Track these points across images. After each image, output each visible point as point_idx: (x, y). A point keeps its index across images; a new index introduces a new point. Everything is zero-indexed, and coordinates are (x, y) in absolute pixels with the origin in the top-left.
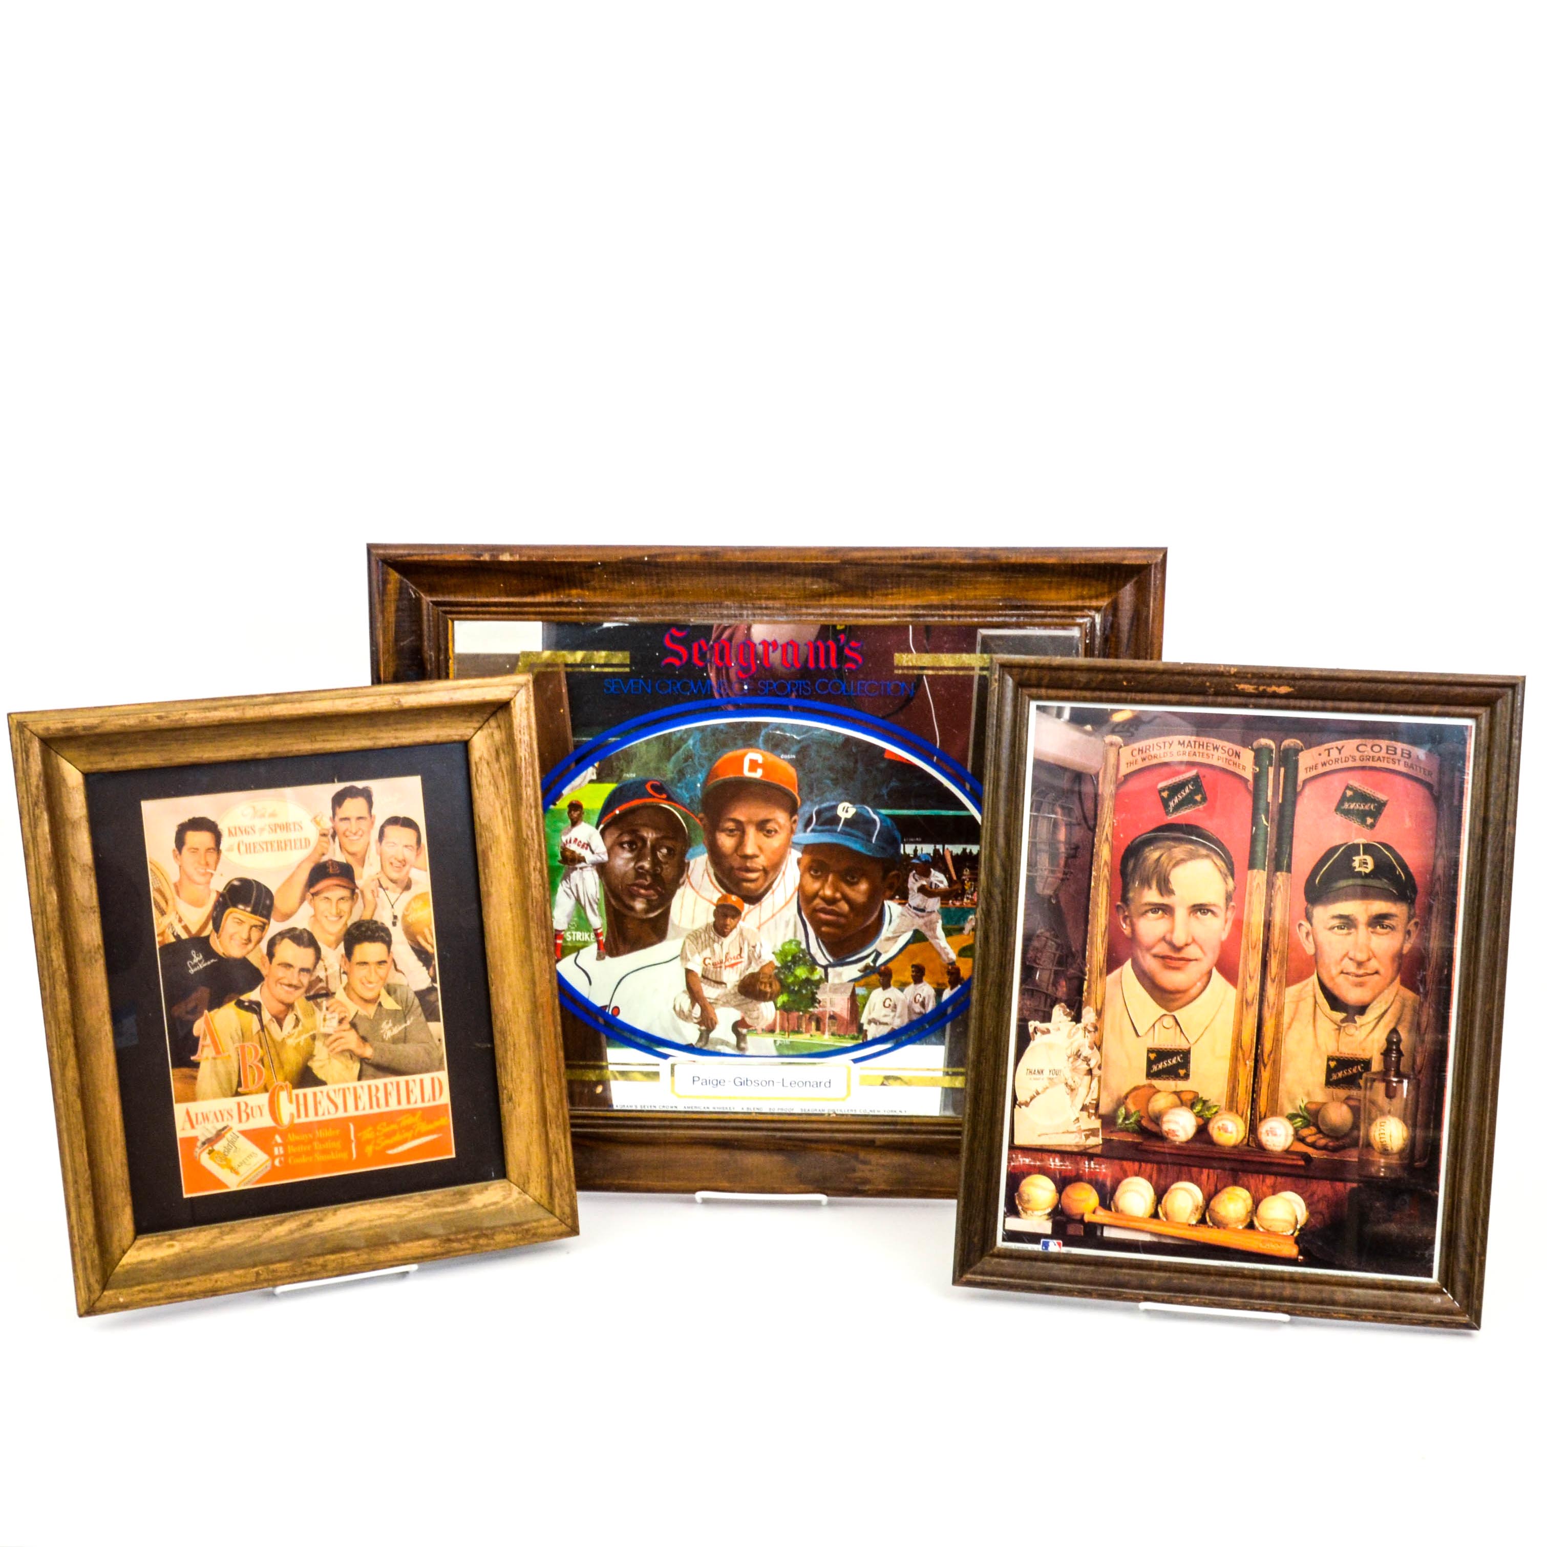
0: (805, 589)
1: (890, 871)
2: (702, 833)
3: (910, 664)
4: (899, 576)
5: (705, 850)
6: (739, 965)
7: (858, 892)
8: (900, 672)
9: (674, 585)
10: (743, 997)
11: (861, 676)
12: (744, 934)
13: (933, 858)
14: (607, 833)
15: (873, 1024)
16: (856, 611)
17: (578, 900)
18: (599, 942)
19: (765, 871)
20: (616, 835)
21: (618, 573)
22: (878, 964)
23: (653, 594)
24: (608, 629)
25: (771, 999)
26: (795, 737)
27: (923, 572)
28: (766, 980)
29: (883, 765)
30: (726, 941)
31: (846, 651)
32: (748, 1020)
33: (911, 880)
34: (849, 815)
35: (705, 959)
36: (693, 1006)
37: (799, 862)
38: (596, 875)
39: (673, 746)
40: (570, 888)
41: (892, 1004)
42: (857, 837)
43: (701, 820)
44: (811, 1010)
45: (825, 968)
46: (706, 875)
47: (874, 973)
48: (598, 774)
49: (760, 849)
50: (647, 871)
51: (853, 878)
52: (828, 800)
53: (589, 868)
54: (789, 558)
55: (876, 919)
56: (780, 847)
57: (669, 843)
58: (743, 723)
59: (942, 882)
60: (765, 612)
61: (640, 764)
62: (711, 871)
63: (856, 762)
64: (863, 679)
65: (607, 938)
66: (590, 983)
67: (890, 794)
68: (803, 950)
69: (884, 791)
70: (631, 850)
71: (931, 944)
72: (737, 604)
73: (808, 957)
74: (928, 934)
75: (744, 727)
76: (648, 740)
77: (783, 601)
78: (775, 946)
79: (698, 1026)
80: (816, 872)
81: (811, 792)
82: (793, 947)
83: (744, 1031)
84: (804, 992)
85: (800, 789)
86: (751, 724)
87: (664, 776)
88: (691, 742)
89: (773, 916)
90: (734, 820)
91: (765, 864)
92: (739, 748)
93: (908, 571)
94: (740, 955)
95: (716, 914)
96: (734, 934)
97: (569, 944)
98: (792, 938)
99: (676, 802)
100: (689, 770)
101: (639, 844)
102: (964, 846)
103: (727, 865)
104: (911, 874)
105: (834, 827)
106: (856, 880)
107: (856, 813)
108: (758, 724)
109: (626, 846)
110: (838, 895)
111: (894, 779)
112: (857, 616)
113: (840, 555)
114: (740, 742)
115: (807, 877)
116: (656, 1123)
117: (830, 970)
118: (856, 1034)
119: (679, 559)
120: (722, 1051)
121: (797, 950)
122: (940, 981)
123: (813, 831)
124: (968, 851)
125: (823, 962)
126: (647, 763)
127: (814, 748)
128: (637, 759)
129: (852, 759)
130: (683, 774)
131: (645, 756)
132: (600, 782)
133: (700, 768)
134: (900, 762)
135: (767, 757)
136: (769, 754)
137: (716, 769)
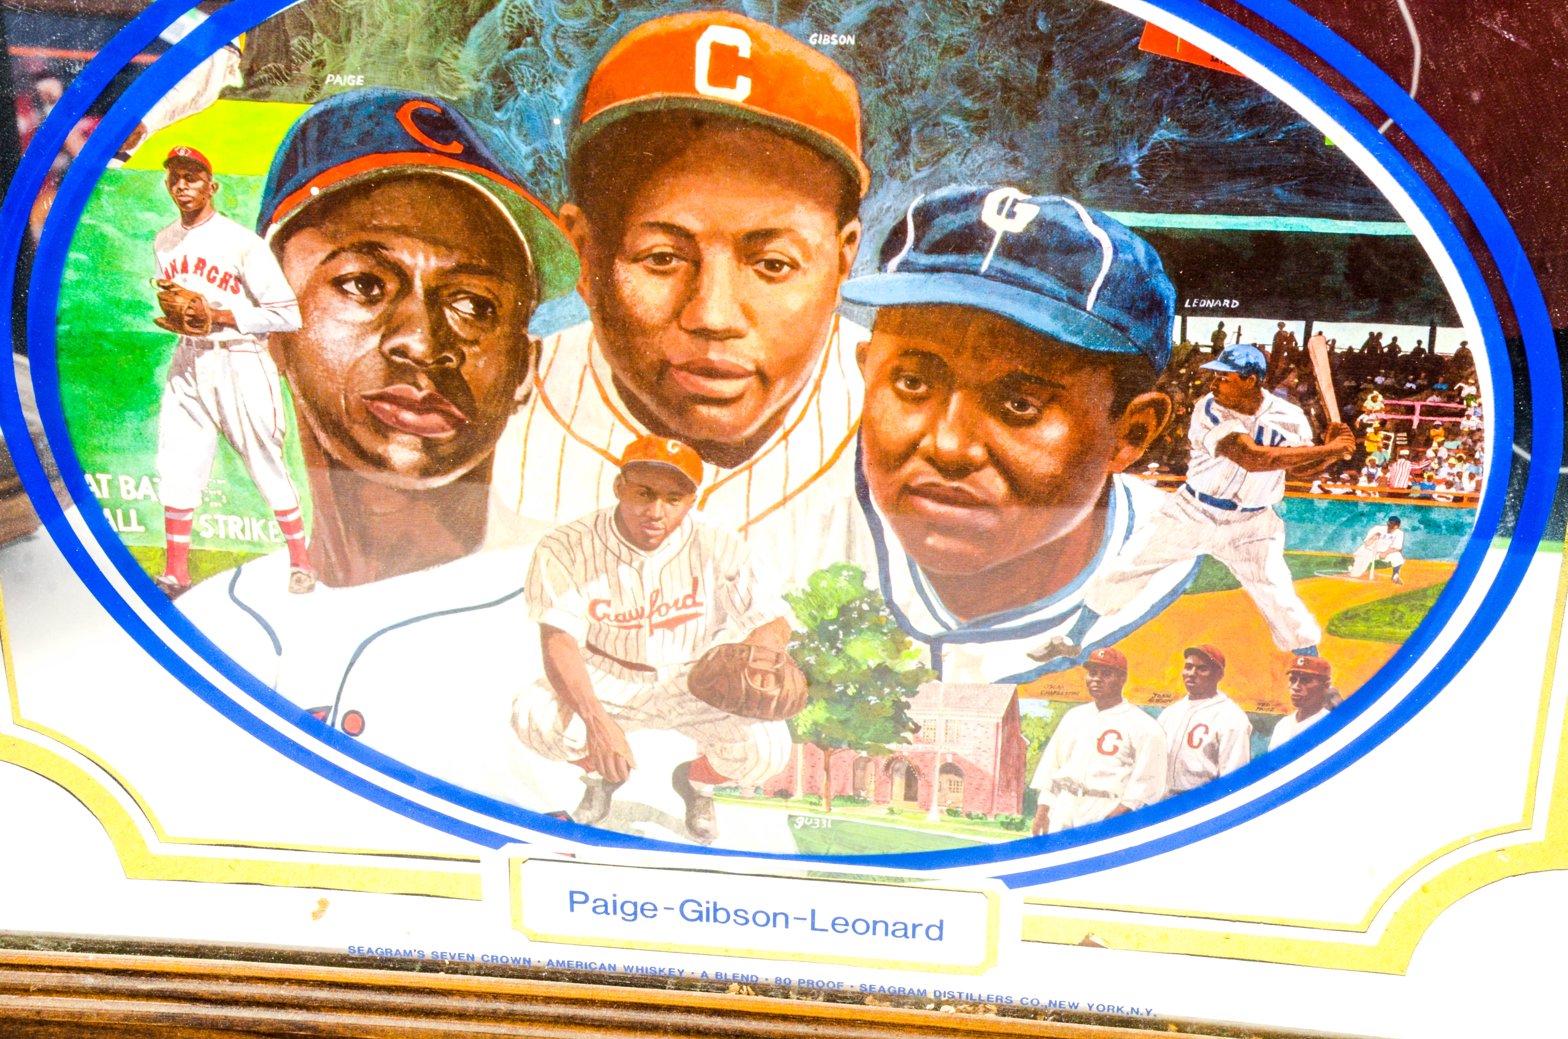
1: (1135, 393)
2: (575, 261)
5: (587, 311)
6: (691, 624)
7: (1037, 446)
10: (702, 704)
12: (701, 538)
13: (1274, 358)
14: (293, 245)
15: (1065, 793)
17: (223, 431)
18: (294, 546)
19: (764, 378)
20: (321, 256)
22: (1085, 642)
25: (779, 713)
28: (759, 665)
29: (1132, 74)
30: (653, 560)
32: (714, 762)
33: (1199, 417)
34: (1017, 226)
35: (594, 604)
36: (566, 722)
37: (862, 354)
38: (271, 366)
40: (198, 399)
41: (1123, 745)
42: (1038, 290)
43: (570, 222)
44: (893, 746)
45: (935, 643)
46: (589, 380)
47: (1073, 663)
48: (249, 73)
49: (748, 313)
50: (419, 362)
51: (1023, 405)
52: (953, 179)
53: (249, 346)
55: (1085, 522)
56: (805, 310)
57: (479, 286)
59: (1294, 429)
61: (375, 46)
62: (605, 371)
63: (1047, 63)
65: (314, 536)
66: (279, 650)
67: (1148, 166)
68: (871, 594)
69: (1133, 158)
70: (370, 302)
71: (1246, 595)
73: (885, 612)
74: (1240, 570)
78: (792, 580)
79: (581, 771)
80: (913, 383)
81: (903, 151)
82: (842, 582)
83: (706, 789)
84: (873, 699)
85: (868, 143)
87: (453, 87)
89: (786, 500)
90: (668, 228)
91: (762, 356)
92: (679, 9)
94: (693, 596)
95: (620, 488)
96: (675, 540)
97: (209, 547)
98: (842, 560)
99: (489, 167)
100: (526, 70)
101: (392, 286)
102: (1376, 328)
103: (651, 356)
104: (1200, 404)
105: (970, 259)
106: (1031, 411)
107: (1040, 223)
109: (350, 287)
110: (977, 452)
111: (1166, 119)
115: (887, 395)
116: (472, 1004)
117: (946, 648)
118: (1018, 817)
120: (647, 835)
121: (853, 593)
122: (1268, 697)
123: (905, 266)
124: (1385, 342)
125: (933, 629)
126: (394, 43)
127: (913, 13)
128: (364, 30)
129: (1035, 50)
130: (510, 83)
131: (388, 25)
132: (256, 97)
133: (561, 68)
134: (1189, 67)
135: (765, 38)
136: (772, 29)
137: (607, 71)
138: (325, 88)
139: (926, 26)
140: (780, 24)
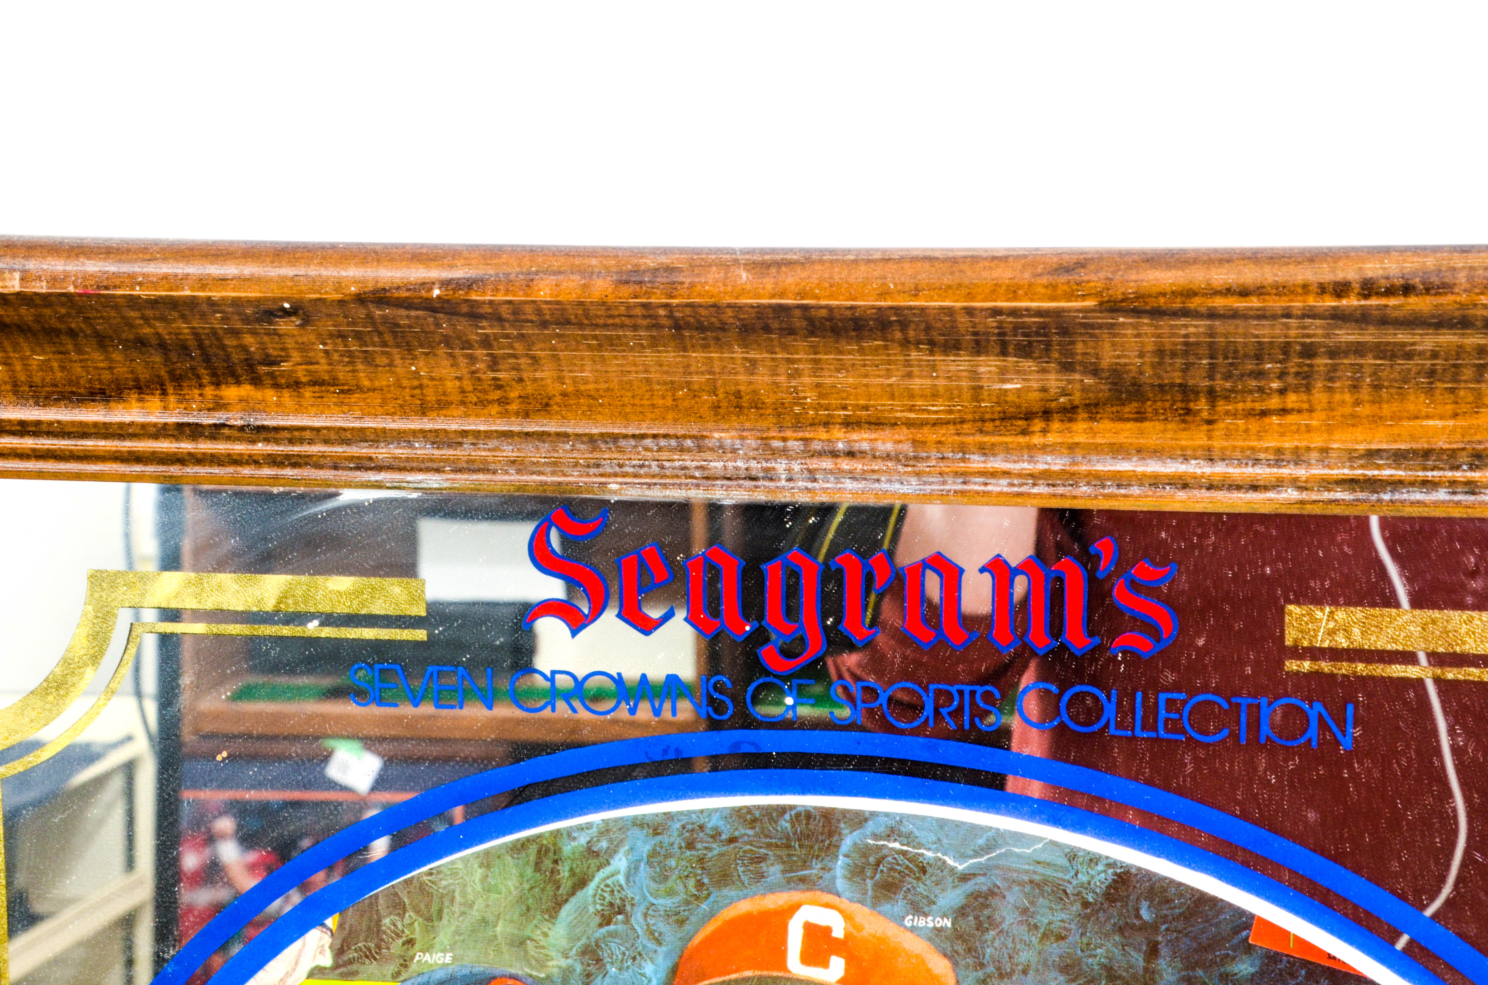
0: (977, 391)
3: (1343, 642)
4: (1309, 351)
8: (1307, 666)
9: (546, 374)
11: (1170, 677)
16: (1154, 467)
21: (358, 336)
23: (483, 403)
24: (357, 508)
26: (950, 862)
27: (1402, 337)
29: (1244, 967)
31: (1119, 594)
39: (564, 872)
48: (339, 952)
54: (916, 292)
58: (783, 810)
60: (845, 464)
61: (466, 924)
63: (1153, 951)
64: (1176, 687)
72: (752, 443)
75: (785, 824)
76: (487, 853)
77: (903, 433)
86: (808, 815)
87: (541, 964)
88: (620, 863)
92: (772, 889)
93: (1346, 335)
100: (616, 948)
108: (827, 815)
112: (1156, 482)
113: (1095, 279)
114: (774, 871)
119: (544, 291)
126: (484, 921)
127: (1010, 898)
128: (456, 908)
129: (1140, 938)
130: (599, 960)
131: (480, 904)
132: (345, 976)
133: (652, 945)
134: (1305, 964)
135: (858, 919)
136: (866, 910)
137: (698, 949)
138: (414, 967)
139: (1025, 911)
140: (874, 906)
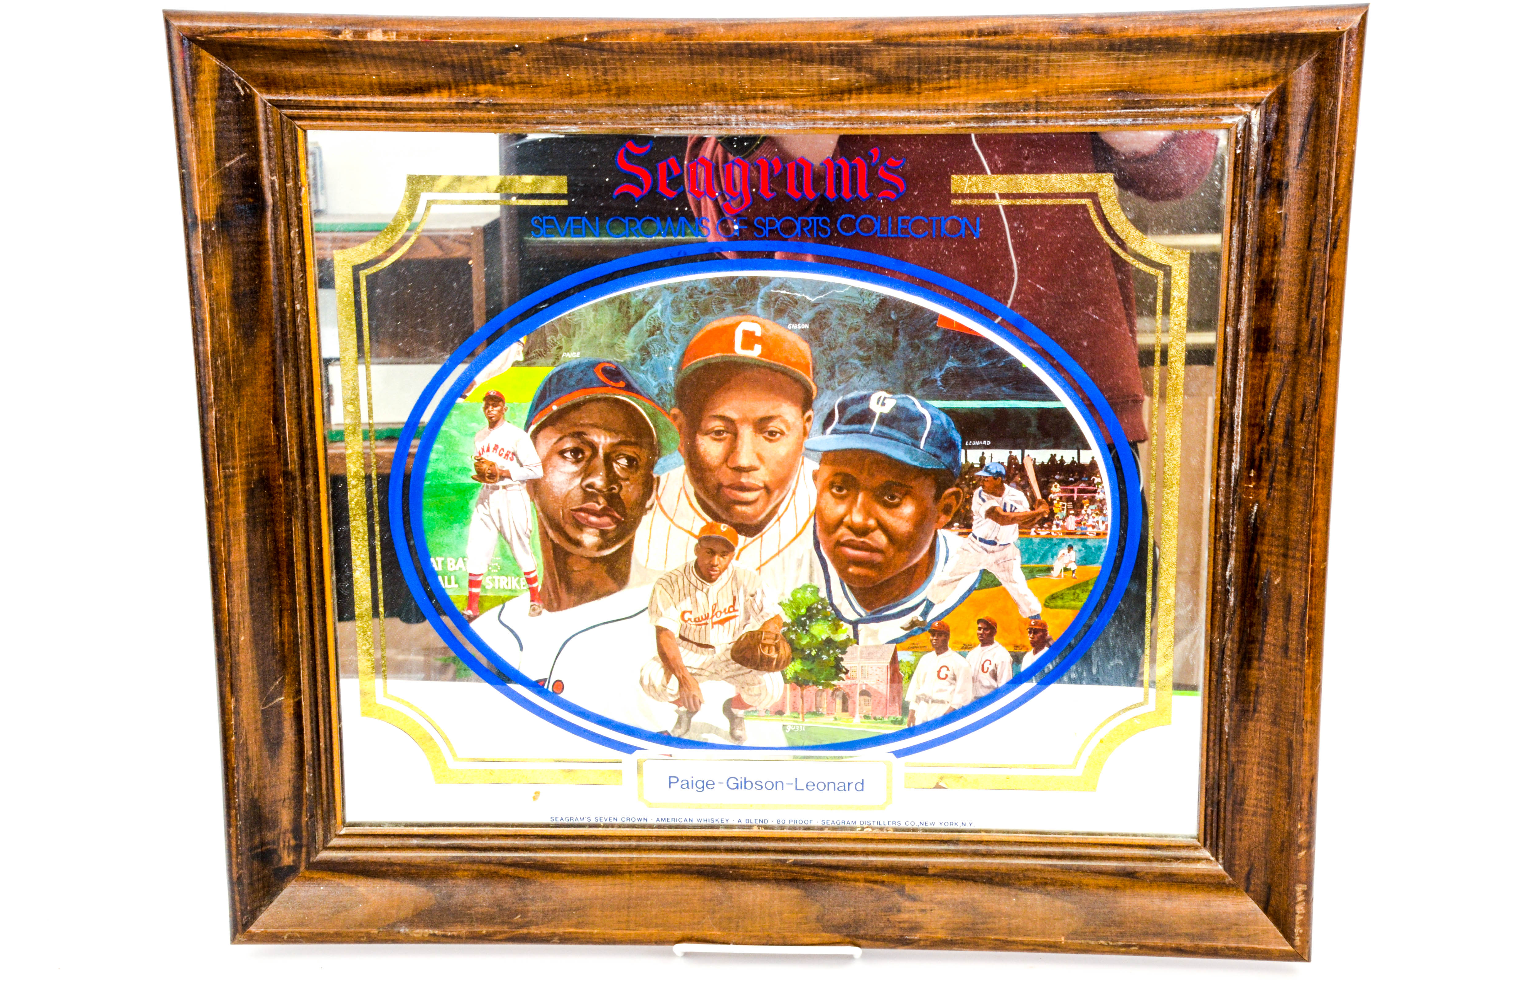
0: (820, 81)
1: (946, 488)
2: (677, 437)
3: (975, 191)
4: (958, 61)
5: (682, 460)
6: (732, 621)
7: (901, 518)
8: (960, 202)
9: (629, 77)
10: (738, 665)
11: (904, 209)
12: (738, 576)
13: (1008, 468)
14: (541, 436)
15: (922, 702)
16: (895, 114)
17: (501, 532)
18: (533, 591)
19: (768, 490)
20: (554, 440)
21: (546, 60)
22: (929, 618)
23: (599, 91)
24: (535, 143)
25: (777, 667)
26: (808, 298)
27: (994, 54)
28: (767, 642)
29: (935, 337)
30: (714, 588)
31: (881, 173)
32: (745, 697)
33: (976, 499)
34: (886, 410)
35: (684, 613)
36: (668, 679)
37: (815, 476)
38: (527, 496)
39: (632, 312)
40: (490, 516)
41: (950, 674)
42: (897, 440)
43: (675, 417)
44: (835, 682)
45: (855, 624)
46: (683, 495)
47: (923, 630)
48: (527, 354)
49: (760, 458)
50: (600, 491)
51: (893, 498)
52: (856, 389)
53: (516, 487)
54: (796, 37)
55: (925, 555)
56: (788, 455)
57: (630, 451)
58: (733, 278)
59: (1021, 503)
60: (762, 117)
61: (586, 338)
62: (691, 489)
63: (896, 333)
64: (906, 214)
65: (543, 585)
66: (521, 649)
67: (945, 379)
68: (823, 600)
69: (937, 375)
70: (577, 461)
71: (1004, 589)
72: (721, 107)
73: (829, 609)
74: (1001, 576)
75: (734, 285)
76: (596, 304)
77: (788, 101)
78: (783, 594)
79: (675, 707)
80: (840, 489)
81: (832, 376)
82: (808, 594)
83: (739, 713)
84: (825, 657)
85: (816, 373)
86: (744, 280)
87: (622, 356)
88: (658, 306)
89: (779, 552)
90: (722, 418)
91: (767, 479)
92: (728, 315)
93: (973, 53)
94: (733, 606)
95: (697, 551)
96: (725, 577)
97: (490, 594)
98: (807, 583)
99: (638, 393)
100: (656, 346)
101: (588, 453)
102: (1053, 452)
103: (714, 482)
104: (976, 492)
105: (864, 427)
106: (897, 500)
107: (897, 408)
108: (753, 280)
109: (568, 455)
110: (872, 522)
111: (951, 357)
112: (896, 121)
113: (871, 30)
114: (729, 307)
115: (827, 495)
116: (617, 843)
117: (861, 627)
118: (899, 717)
119: (634, 39)
120: (710, 741)
121: (813, 599)
122: (1019, 643)
123: (835, 432)
124: (1058, 458)
125: (853, 617)
126: (595, 337)
127: (835, 313)
128: (582, 331)
129: (891, 328)
130: (648, 353)
131: (593, 328)
132: (529, 365)
133: (673, 344)
134: (960, 333)
135: (768, 327)
136: (771, 322)
137: (694, 344)
138: (562, 359)
139: (841, 319)
140: (774, 320)
